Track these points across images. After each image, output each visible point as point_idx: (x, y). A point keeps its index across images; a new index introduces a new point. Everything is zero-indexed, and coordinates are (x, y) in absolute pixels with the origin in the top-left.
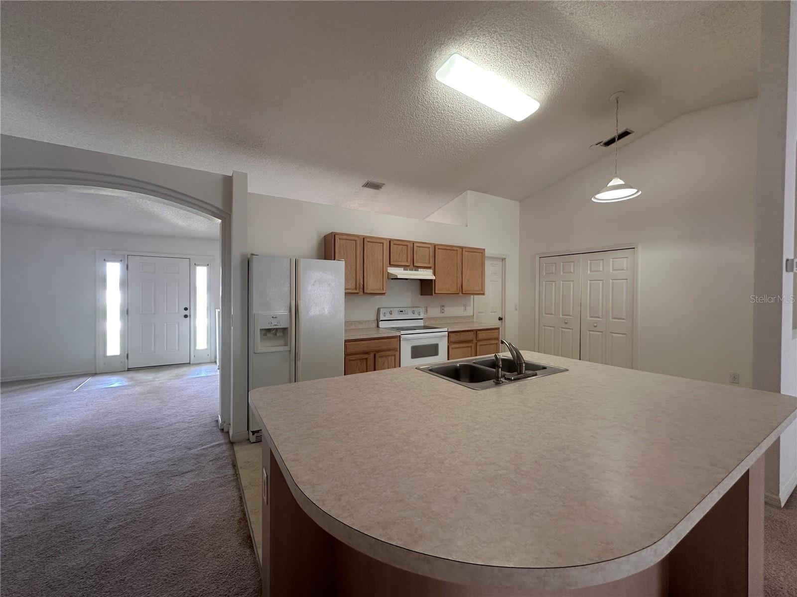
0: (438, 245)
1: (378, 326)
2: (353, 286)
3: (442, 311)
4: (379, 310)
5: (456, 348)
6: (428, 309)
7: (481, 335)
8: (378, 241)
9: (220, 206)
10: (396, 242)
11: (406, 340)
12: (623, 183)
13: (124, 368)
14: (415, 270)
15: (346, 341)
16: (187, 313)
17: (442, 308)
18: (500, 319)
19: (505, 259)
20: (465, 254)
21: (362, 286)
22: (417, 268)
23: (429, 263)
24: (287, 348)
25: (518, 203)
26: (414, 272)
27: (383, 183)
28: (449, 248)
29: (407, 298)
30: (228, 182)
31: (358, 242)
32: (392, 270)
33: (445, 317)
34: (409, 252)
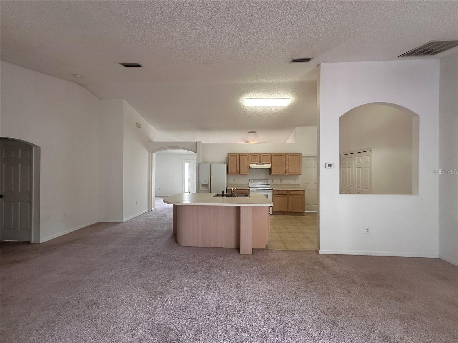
0: (274, 154)
1: (249, 186)
2: (235, 171)
3: (281, 182)
4: (249, 180)
5: (277, 197)
6: (273, 180)
7: (291, 192)
8: (246, 155)
10: (252, 155)
11: (253, 191)
14: (262, 165)
17: (281, 180)
20: (288, 157)
21: (239, 171)
22: (263, 164)
23: (269, 162)
24: (208, 190)
27: (258, 130)
28: (279, 155)
29: (263, 176)
31: (237, 156)
32: (251, 165)
33: (282, 185)
34: (259, 158)
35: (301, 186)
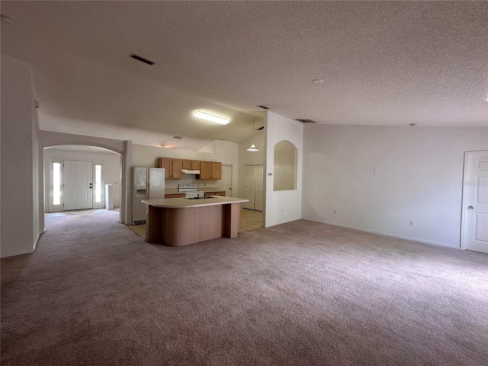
0: (202, 161)
1: (178, 191)
2: (168, 176)
3: (205, 185)
4: (179, 185)
6: (199, 185)
7: (218, 194)
8: (178, 160)
9: (122, 151)
10: (185, 161)
12: (255, 147)
13: (62, 210)
15: (165, 195)
16: (91, 186)
18: (230, 189)
19: (232, 166)
20: (213, 164)
21: (172, 176)
22: (193, 170)
23: (198, 168)
24: (145, 196)
25: (237, 144)
26: (192, 171)
27: (181, 137)
28: (206, 162)
29: (190, 181)
30: (125, 143)
31: (170, 161)
32: (183, 171)
33: (206, 188)
34: (190, 164)
35: (219, 189)
